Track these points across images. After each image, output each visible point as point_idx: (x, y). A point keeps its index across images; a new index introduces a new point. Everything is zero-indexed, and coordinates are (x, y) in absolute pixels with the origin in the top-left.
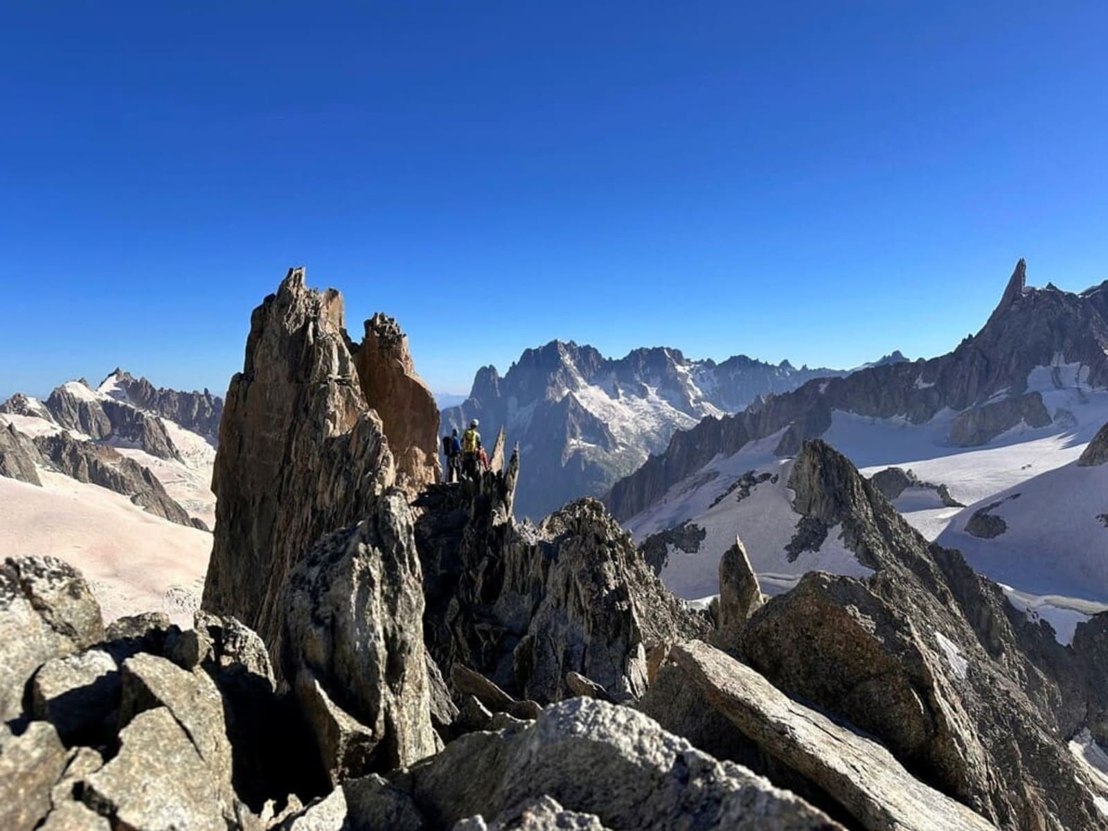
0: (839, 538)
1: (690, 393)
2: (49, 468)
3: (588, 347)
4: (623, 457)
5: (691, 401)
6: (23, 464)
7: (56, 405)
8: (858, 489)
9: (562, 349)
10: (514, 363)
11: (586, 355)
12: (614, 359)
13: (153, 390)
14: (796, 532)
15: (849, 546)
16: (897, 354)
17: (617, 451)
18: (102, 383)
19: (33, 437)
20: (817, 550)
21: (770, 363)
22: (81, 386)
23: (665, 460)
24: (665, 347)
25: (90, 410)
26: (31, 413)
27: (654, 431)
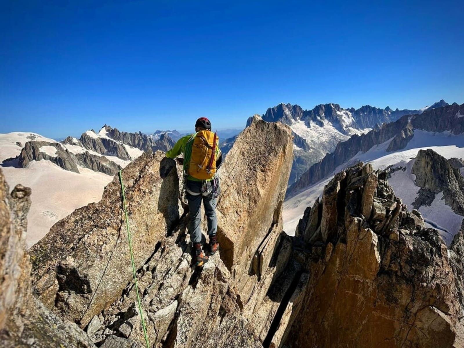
0: (442, 199)
1: (343, 123)
2: (82, 166)
3: (296, 105)
4: (313, 154)
5: (344, 128)
6: (72, 165)
7: (84, 140)
8: (452, 174)
9: (284, 107)
10: (263, 115)
11: (295, 110)
12: (308, 110)
13: (120, 133)
14: (417, 196)
15: (448, 204)
16: (442, 101)
17: (310, 151)
18: (100, 131)
19: (75, 154)
20: (430, 205)
21: (381, 108)
22: (92, 132)
23: (334, 155)
24: (332, 103)
25: (96, 142)
26: (75, 144)
27: (327, 142)
